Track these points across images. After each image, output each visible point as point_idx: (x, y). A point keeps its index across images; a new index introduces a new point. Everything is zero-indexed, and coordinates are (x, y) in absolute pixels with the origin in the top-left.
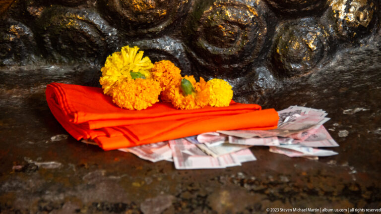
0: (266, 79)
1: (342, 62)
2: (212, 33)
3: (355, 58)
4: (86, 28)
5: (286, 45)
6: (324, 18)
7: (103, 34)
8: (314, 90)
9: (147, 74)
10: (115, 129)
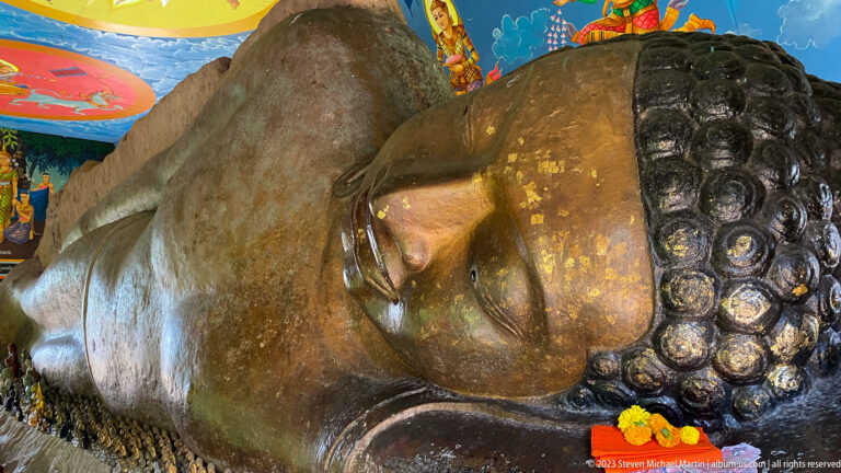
0: (731, 421)
2: (691, 396)
3: (789, 410)
4: (618, 392)
5: (739, 402)
6: (765, 385)
7: (627, 395)
8: (759, 432)
9: (645, 423)
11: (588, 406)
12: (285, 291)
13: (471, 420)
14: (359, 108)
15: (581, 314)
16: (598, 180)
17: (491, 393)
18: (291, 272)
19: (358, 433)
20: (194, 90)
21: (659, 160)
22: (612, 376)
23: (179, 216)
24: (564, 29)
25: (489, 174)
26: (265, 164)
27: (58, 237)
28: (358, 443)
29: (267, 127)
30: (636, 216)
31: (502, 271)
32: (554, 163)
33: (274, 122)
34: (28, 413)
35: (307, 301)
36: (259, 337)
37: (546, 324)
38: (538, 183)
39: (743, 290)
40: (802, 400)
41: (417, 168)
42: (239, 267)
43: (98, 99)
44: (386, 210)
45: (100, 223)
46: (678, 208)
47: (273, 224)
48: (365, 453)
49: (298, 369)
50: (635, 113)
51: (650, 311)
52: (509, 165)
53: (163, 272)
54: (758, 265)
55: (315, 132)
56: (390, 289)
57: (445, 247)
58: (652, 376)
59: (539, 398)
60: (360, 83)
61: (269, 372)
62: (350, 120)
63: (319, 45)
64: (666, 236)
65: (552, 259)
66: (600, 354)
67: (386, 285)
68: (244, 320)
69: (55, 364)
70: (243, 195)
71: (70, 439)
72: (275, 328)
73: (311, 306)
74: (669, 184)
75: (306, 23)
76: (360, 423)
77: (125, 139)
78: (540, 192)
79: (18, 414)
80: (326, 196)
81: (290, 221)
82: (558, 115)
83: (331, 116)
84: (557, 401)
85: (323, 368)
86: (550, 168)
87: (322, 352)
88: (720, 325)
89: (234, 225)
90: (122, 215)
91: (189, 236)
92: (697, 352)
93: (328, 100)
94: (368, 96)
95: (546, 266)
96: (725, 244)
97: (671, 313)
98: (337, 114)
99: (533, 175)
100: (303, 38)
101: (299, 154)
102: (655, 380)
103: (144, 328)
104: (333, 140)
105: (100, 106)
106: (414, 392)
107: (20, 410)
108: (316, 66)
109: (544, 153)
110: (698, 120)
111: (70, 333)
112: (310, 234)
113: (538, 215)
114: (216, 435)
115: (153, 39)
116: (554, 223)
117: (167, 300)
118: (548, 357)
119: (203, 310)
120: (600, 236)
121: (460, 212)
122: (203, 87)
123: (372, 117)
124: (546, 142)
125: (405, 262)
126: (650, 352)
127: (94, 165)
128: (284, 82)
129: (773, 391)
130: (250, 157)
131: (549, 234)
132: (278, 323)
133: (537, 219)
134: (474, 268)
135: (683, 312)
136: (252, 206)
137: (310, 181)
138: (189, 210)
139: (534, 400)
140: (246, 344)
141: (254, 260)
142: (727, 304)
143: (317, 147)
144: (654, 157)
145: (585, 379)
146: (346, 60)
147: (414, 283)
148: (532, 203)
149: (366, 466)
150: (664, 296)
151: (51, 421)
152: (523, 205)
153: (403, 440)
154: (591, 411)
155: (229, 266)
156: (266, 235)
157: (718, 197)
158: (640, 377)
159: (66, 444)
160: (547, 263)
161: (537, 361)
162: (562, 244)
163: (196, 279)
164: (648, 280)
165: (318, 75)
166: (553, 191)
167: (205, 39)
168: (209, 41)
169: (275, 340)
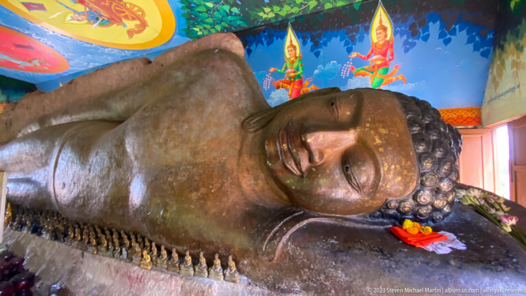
4: (394, 214)
7: (396, 215)
9: (414, 226)
12: (222, 166)
17: (337, 214)
18: (224, 158)
22: (393, 208)
24: (270, 80)
25: (358, 130)
28: (283, 237)
29: (209, 94)
30: (412, 152)
31: (364, 168)
32: (384, 129)
33: (212, 92)
35: (233, 171)
36: (211, 187)
37: (377, 189)
38: (379, 136)
40: (451, 216)
43: (36, 63)
44: (312, 139)
47: (214, 136)
48: (287, 242)
49: (232, 202)
51: (415, 186)
52: (367, 127)
55: (231, 100)
56: (298, 171)
59: (356, 216)
62: (245, 98)
64: (424, 160)
67: (296, 169)
69: (18, 193)
70: (198, 122)
71: (40, 234)
72: (219, 183)
76: (281, 227)
78: (380, 139)
80: (238, 127)
81: (222, 136)
82: (381, 112)
83: (237, 94)
84: (364, 216)
85: (244, 201)
87: (242, 195)
88: (437, 191)
89: (193, 135)
91: (163, 137)
93: (235, 88)
96: (442, 165)
97: (423, 186)
98: (240, 95)
99: (377, 133)
101: (225, 108)
102: (411, 210)
104: (238, 104)
105: (35, 66)
106: (298, 214)
108: (230, 73)
109: (379, 125)
112: (232, 142)
113: (381, 148)
115: (81, 41)
116: (387, 152)
119: (171, 173)
124: (380, 122)
126: (411, 200)
129: (445, 213)
130: (201, 105)
131: (386, 156)
132: (220, 181)
133: (381, 150)
134: (348, 166)
136: (203, 127)
137: (231, 120)
139: (354, 217)
140: (203, 190)
141: (204, 151)
142: (442, 185)
143: (233, 107)
147: (314, 169)
148: (378, 143)
149: (289, 248)
150: (422, 181)
152: (375, 144)
155: (188, 153)
156: (211, 141)
158: (406, 209)
159: (37, 237)
160: (385, 167)
162: (390, 160)
164: (416, 175)
165: (230, 76)
166: (385, 140)
167: (108, 48)
168: (110, 49)
169: (220, 189)
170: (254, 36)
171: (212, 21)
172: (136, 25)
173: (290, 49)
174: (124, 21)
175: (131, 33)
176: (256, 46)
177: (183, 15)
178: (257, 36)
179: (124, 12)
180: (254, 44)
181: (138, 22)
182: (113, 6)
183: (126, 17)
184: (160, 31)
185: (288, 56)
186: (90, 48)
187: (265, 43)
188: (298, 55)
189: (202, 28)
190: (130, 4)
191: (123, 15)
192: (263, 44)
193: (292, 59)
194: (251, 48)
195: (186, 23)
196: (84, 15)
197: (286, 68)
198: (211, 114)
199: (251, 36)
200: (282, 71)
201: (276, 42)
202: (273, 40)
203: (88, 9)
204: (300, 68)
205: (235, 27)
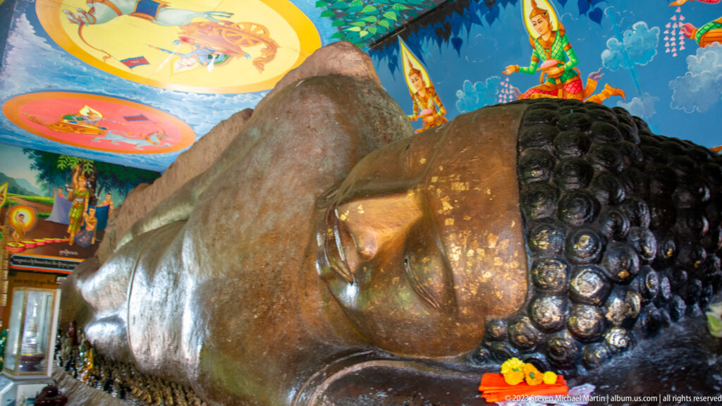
1: (614, 363)
2: (554, 351)
3: (620, 361)
4: (505, 350)
5: (587, 356)
6: (603, 343)
7: (510, 351)
9: (520, 370)
10: (494, 393)
11: (487, 362)
12: (275, 277)
13: (403, 374)
14: (340, 145)
15: (479, 291)
16: (491, 196)
17: (419, 354)
18: (281, 263)
19: (320, 380)
20: (224, 132)
21: (532, 183)
22: (501, 339)
23: (205, 220)
24: (511, 92)
25: (419, 190)
26: (269, 184)
27: (114, 240)
28: (319, 387)
29: (272, 158)
30: (516, 222)
31: (425, 259)
32: (462, 184)
33: (278, 154)
34: (81, 372)
35: (290, 285)
36: (254, 310)
37: (455, 298)
38: (451, 197)
39: (584, 273)
41: (371, 186)
42: (245, 258)
43: (154, 138)
44: (346, 214)
45: (146, 229)
46: (543, 216)
47: (271, 228)
48: (323, 394)
49: (280, 336)
50: (518, 151)
51: (526, 289)
52: (433, 184)
53: (190, 262)
54: (594, 256)
55: (306, 162)
56: (348, 274)
57: (387, 243)
58: (527, 337)
59: (453, 357)
60: (342, 128)
61: (259, 337)
62: (333, 154)
63: (314, 102)
64: (534, 235)
65: (458, 250)
66: (493, 321)
67: (345, 270)
68: (245, 297)
69: (103, 337)
70: (251, 206)
71: (110, 391)
72: (266, 304)
73: (293, 289)
74: (537, 200)
75: (307, 86)
76: (322, 373)
77: (171, 167)
78: (452, 203)
79: (73, 373)
80: (310, 208)
81: (283, 225)
82: (466, 152)
83: (319, 151)
84: (465, 359)
85: (299, 336)
86: (460, 187)
87: (299, 325)
88: (571, 298)
89: (243, 228)
90: (163, 224)
91: (211, 235)
92: (556, 318)
93: (317, 140)
94: (347, 137)
95: (455, 255)
96: (572, 241)
97: (539, 290)
98: (324, 150)
99: (448, 192)
100: (303, 96)
101: (293, 178)
102: (530, 340)
103: (173, 305)
104: (319, 168)
105: (154, 143)
106: (363, 353)
107: (76, 370)
108: (311, 116)
109: (455, 177)
110: (558, 157)
111: (117, 313)
112: (297, 236)
113: (450, 219)
114: (218, 383)
115: (199, 94)
116: (460, 225)
117: (190, 284)
118: (458, 324)
119: (216, 290)
120: (491, 234)
121: (399, 217)
122: (231, 130)
123: (349, 152)
124: (458, 170)
125: (360, 253)
126: (526, 319)
127: (146, 187)
128: (287, 127)
129: (609, 347)
130: (259, 179)
131: (457, 233)
132: (268, 301)
133: (449, 222)
134: (407, 257)
135: (546, 289)
136: (257, 214)
137: (300, 197)
138: (213, 216)
139: (449, 359)
140: (245, 315)
141: (255, 254)
142: (575, 283)
143: (307, 173)
144: (530, 181)
145: (484, 341)
146: (333, 112)
147: (365, 268)
148: (446, 211)
150: (534, 276)
151: (98, 378)
152: (440, 212)
153: (351, 385)
154: (489, 366)
155: (237, 258)
156: (265, 236)
157: (569, 209)
158: (520, 337)
159: (107, 395)
160: (455, 253)
161: (450, 328)
162: (465, 240)
163: (213, 267)
164: (523, 266)
165: (312, 122)
166: (460, 203)
167: (236, 95)
168: (239, 96)
169: (265, 313)
170: (461, 12)
171: (374, 9)
172: (263, 51)
173: (536, 19)
174: (244, 49)
175: (259, 64)
176: (468, 30)
177: (324, 14)
178: (465, 9)
179: (241, 37)
180: (464, 27)
181: (263, 45)
182: (223, 33)
183: (246, 43)
184: (298, 49)
185: (534, 33)
186: (212, 102)
187: (483, 19)
188: (555, 28)
189: (363, 24)
190: (244, 24)
191: (239, 41)
192: (480, 23)
193: (546, 38)
194: (459, 36)
195: (333, 25)
196: (192, 57)
197: (538, 60)
198: (270, 191)
199: (455, 14)
200: (531, 68)
201: (505, 11)
202: (498, 9)
203: (195, 48)
204: (568, 53)
205: (420, 6)
